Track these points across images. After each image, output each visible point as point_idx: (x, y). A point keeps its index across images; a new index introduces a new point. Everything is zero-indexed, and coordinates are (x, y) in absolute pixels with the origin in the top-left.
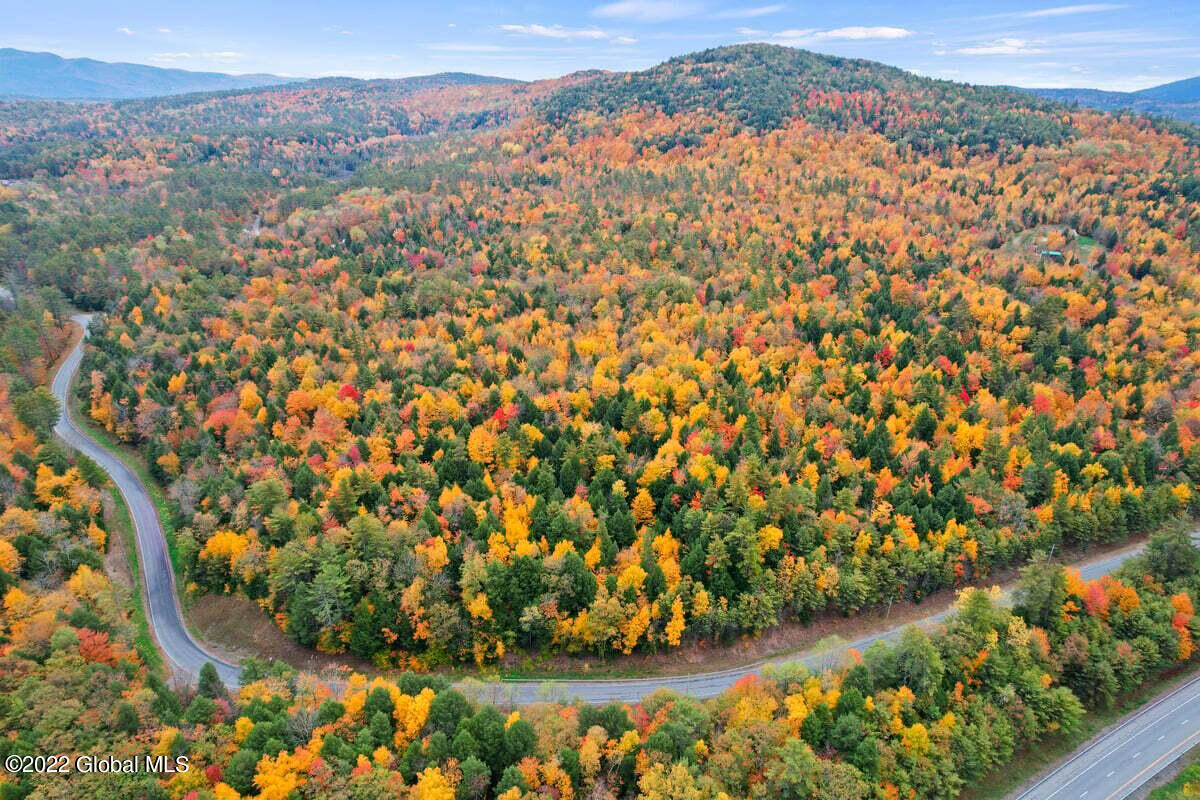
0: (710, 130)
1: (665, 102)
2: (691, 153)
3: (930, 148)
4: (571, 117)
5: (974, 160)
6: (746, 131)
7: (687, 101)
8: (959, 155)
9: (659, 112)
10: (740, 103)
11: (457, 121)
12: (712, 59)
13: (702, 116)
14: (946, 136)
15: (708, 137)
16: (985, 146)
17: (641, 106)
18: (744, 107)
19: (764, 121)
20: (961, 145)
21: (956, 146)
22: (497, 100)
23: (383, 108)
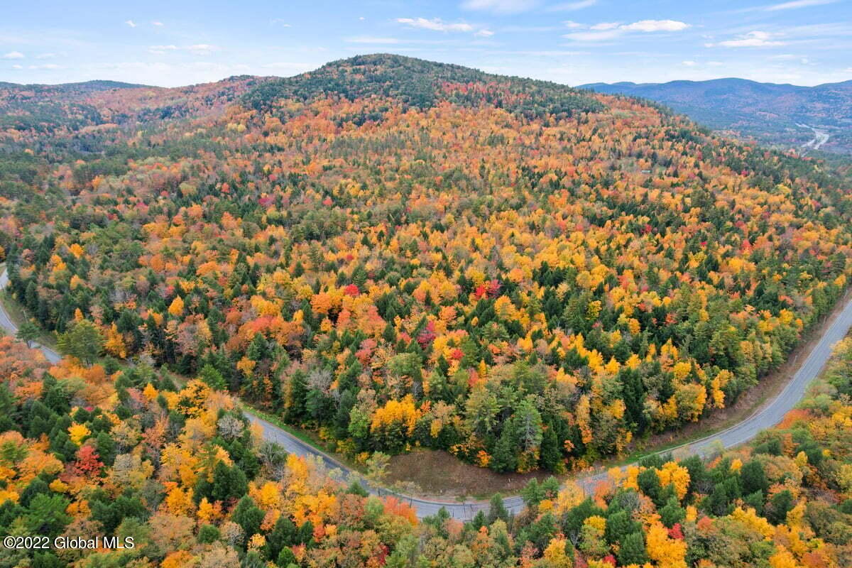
0: (386, 110)
1: (345, 91)
2: (379, 125)
3: (534, 116)
4: (274, 104)
5: (562, 122)
6: (413, 110)
7: (361, 91)
8: (552, 119)
9: (343, 98)
10: (400, 91)
11: (145, 114)
12: (364, 63)
13: (377, 100)
14: (541, 109)
15: (387, 115)
16: (565, 114)
17: (327, 95)
18: (405, 94)
19: (423, 103)
20: (551, 113)
21: (549, 115)
22: (172, 99)
23: (73, 105)
